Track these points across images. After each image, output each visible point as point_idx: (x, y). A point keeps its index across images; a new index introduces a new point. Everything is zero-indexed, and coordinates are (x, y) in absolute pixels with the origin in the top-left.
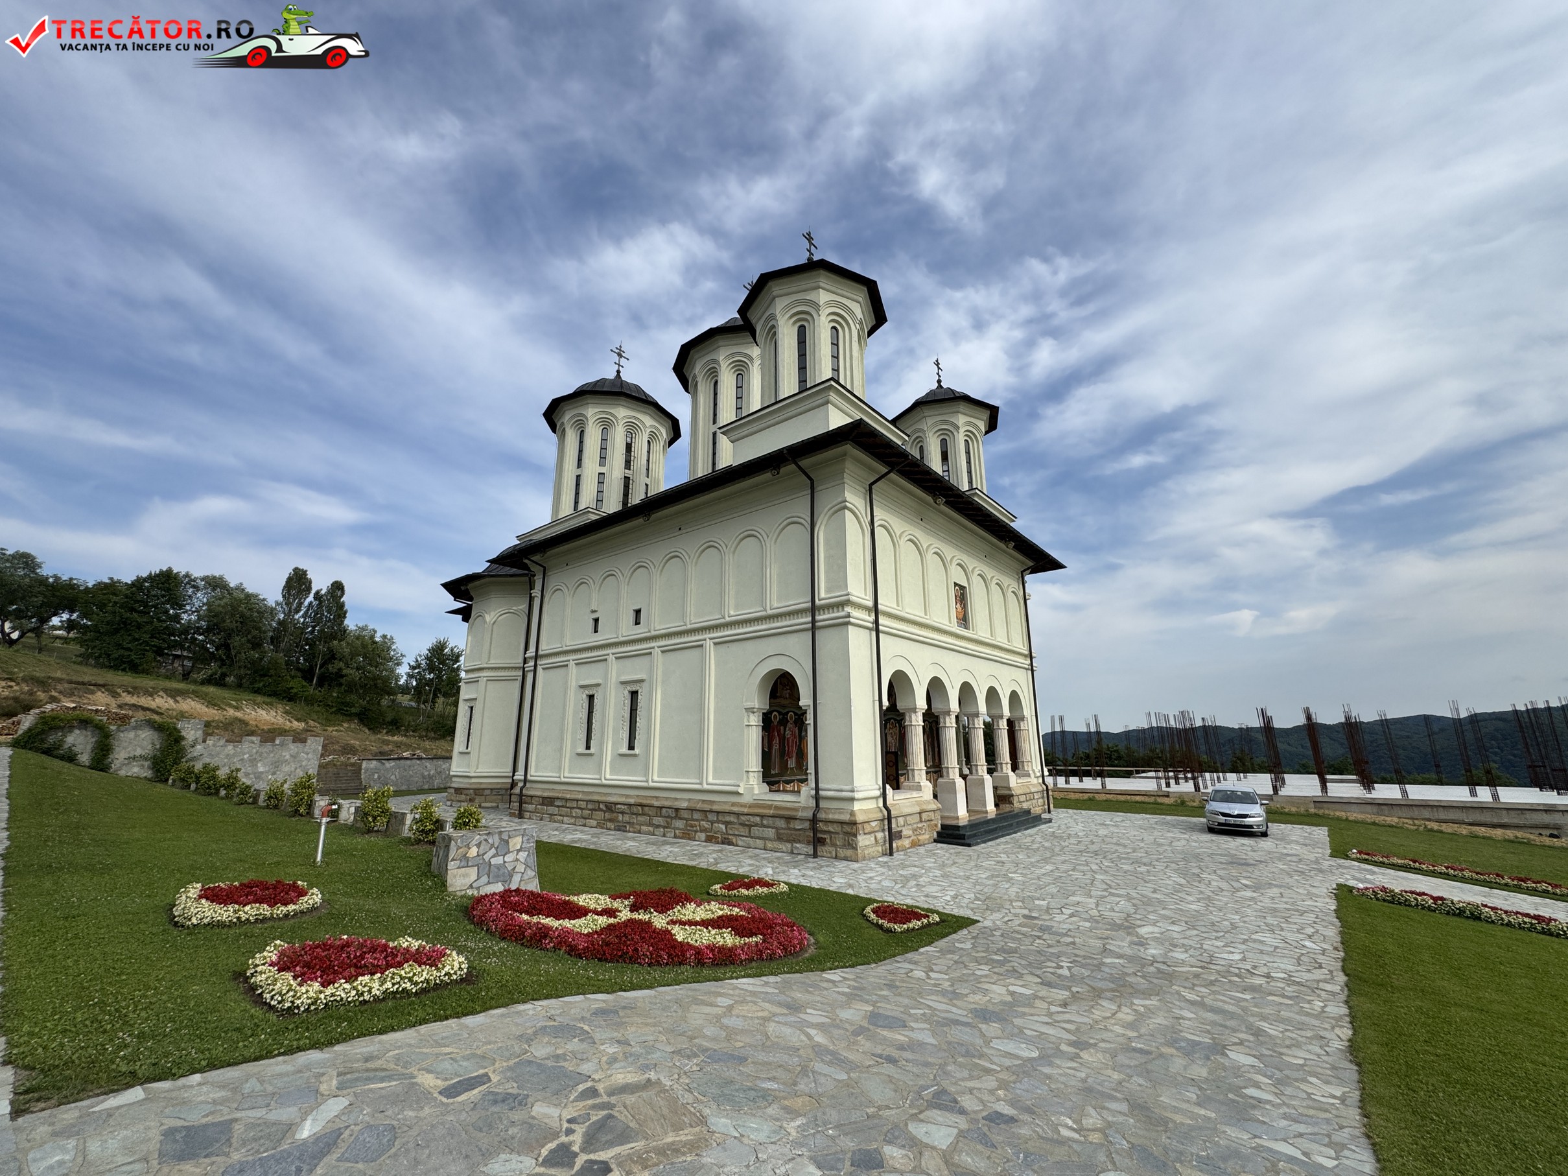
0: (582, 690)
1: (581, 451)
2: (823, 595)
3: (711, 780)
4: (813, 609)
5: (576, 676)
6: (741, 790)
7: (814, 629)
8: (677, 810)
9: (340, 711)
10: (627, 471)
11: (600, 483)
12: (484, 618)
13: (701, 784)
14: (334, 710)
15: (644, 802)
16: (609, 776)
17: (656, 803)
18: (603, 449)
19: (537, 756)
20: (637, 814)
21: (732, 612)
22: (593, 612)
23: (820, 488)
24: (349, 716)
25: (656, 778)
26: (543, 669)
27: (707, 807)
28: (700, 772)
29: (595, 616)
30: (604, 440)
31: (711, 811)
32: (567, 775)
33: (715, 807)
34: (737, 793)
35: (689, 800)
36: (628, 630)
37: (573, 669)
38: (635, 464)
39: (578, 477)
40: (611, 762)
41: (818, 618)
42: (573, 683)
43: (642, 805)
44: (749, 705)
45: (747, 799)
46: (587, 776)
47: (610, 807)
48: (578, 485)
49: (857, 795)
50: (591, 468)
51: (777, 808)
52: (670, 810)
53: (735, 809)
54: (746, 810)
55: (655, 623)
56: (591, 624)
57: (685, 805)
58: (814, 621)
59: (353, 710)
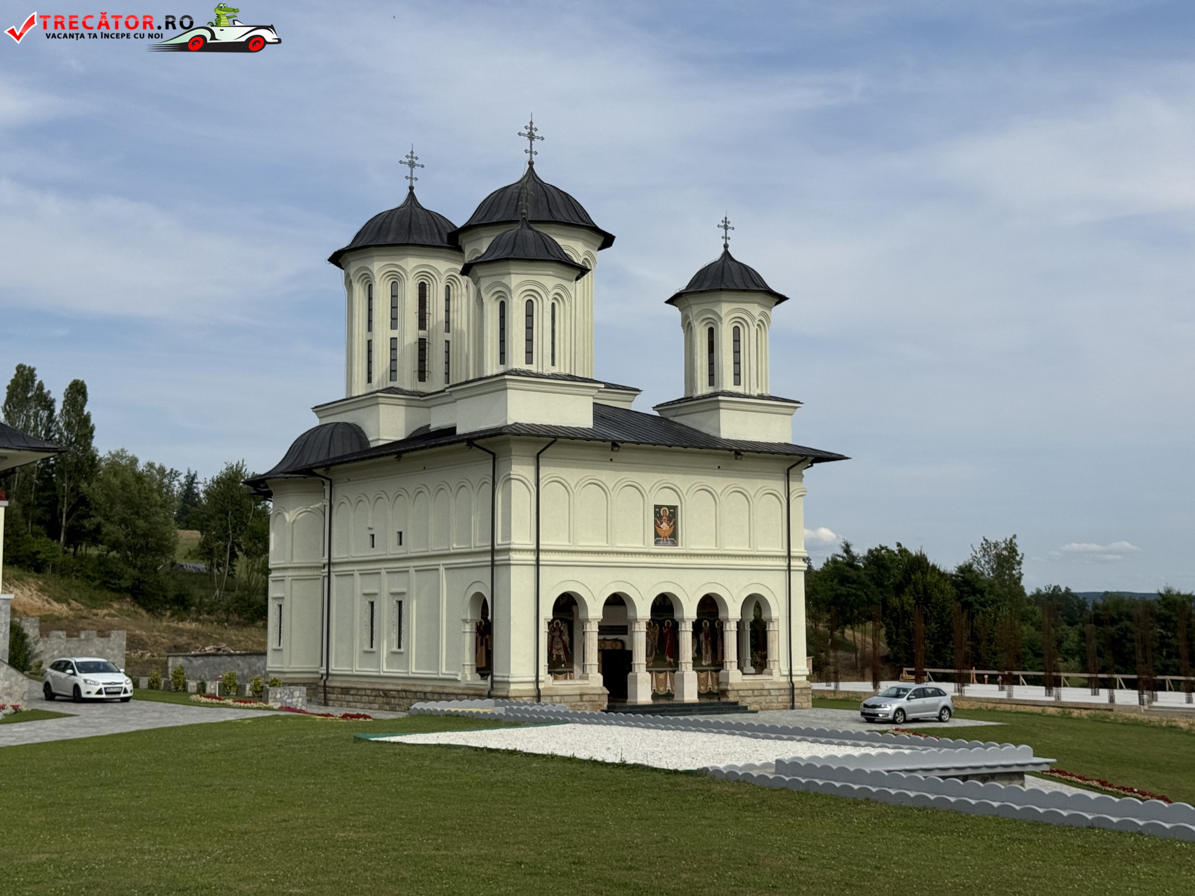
0: (365, 597)
1: (370, 310)
2: (500, 542)
3: (444, 671)
4: (493, 552)
5: (360, 585)
6: (459, 678)
7: (493, 565)
8: (425, 693)
9: (105, 585)
10: (422, 332)
11: (393, 349)
12: (284, 517)
13: (438, 674)
14: (97, 582)
15: (407, 688)
16: (385, 669)
17: (413, 689)
18: (394, 307)
19: (336, 655)
20: (403, 698)
21: (455, 547)
22: (370, 529)
23: (499, 459)
24: (120, 592)
25: (414, 670)
26: (336, 576)
27: (441, 690)
28: (437, 666)
29: (372, 532)
30: (394, 297)
31: (443, 693)
32: (357, 669)
33: (446, 691)
34: (456, 680)
35: (433, 686)
36: (394, 550)
37: (357, 578)
38: (431, 322)
39: (370, 342)
40: (387, 659)
41: (496, 558)
42: (358, 592)
43: (405, 691)
44: (464, 617)
45: (462, 685)
46: (370, 670)
47: (386, 693)
48: (370, 351)
49: (511, 680)
50: (382, 333)
51: (476, 689)
52: (421, 694)
53: (455, 691)
54: (460, 691)
55: (412, 547)
56: (369, 539)
57: (429, 689)
58: (493, 561)
59: (124, 584)
